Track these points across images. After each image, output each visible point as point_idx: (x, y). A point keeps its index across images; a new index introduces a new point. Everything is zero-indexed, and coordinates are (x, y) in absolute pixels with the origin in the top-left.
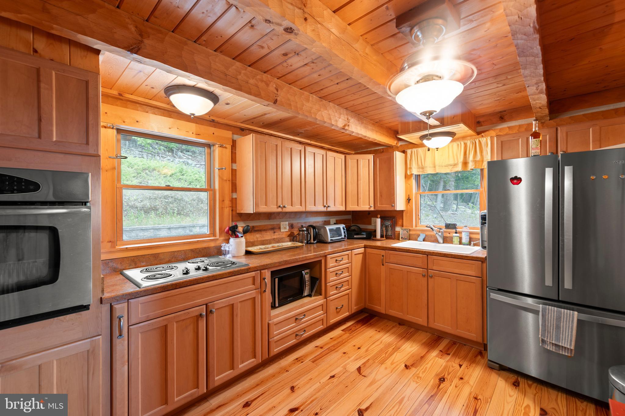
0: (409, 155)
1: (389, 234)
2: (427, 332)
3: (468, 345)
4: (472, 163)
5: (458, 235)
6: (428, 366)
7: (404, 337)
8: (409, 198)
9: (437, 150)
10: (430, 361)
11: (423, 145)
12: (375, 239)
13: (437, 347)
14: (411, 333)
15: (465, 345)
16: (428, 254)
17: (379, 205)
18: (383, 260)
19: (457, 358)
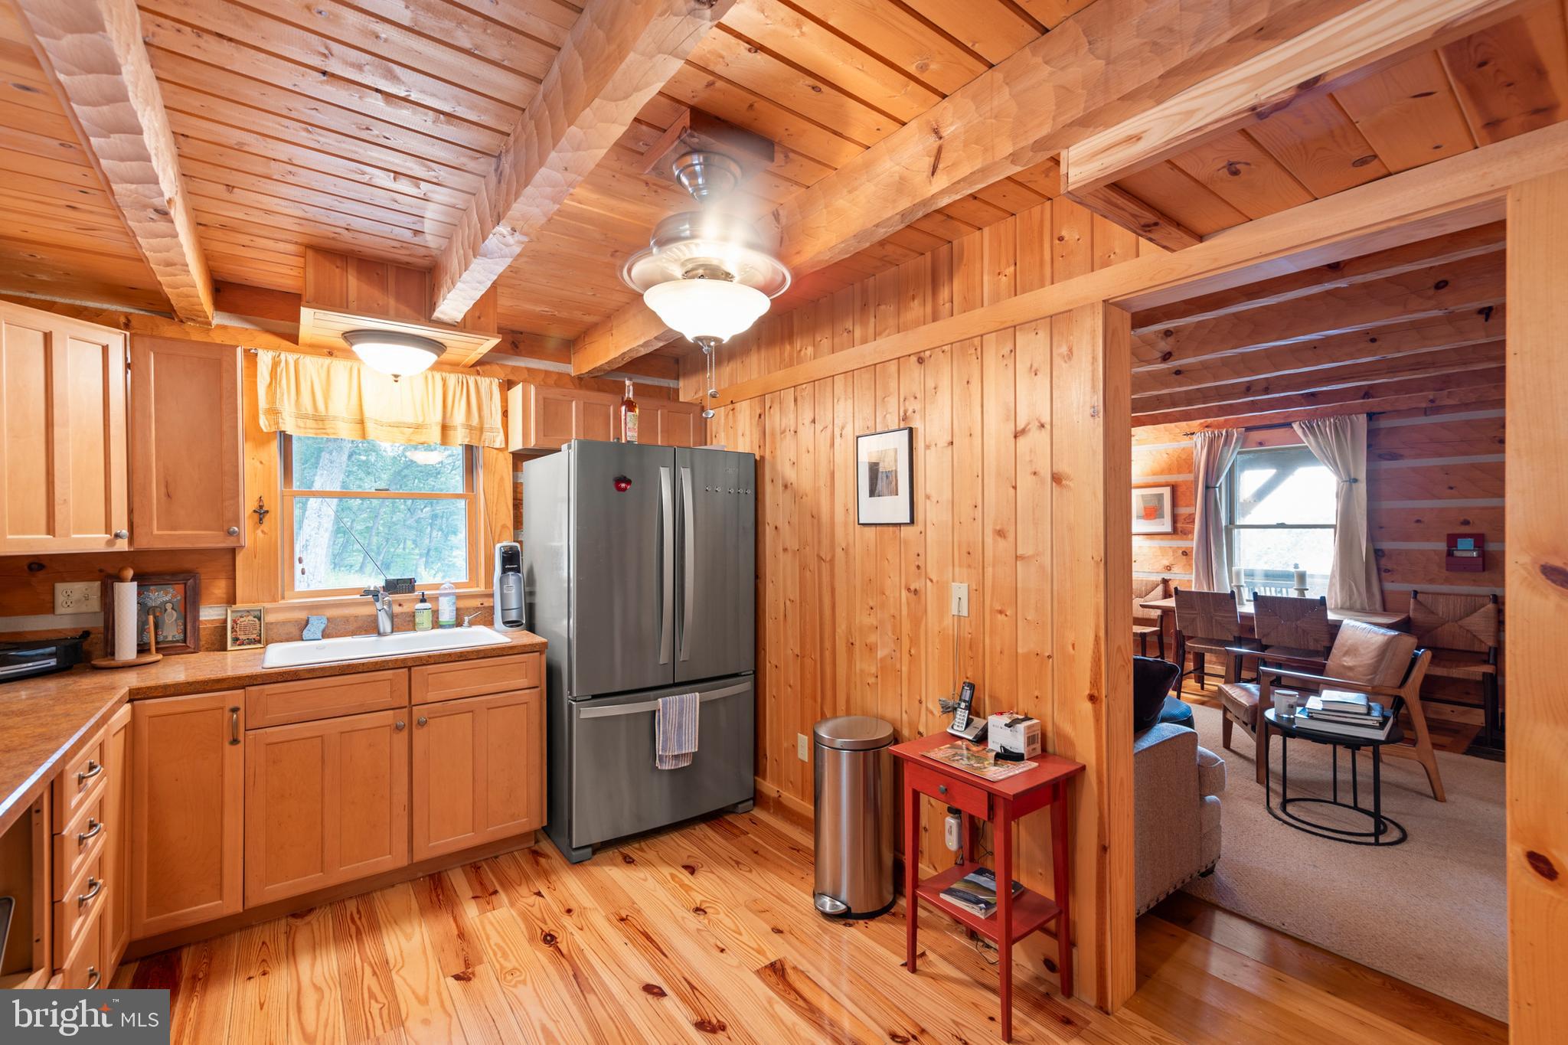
0: (264, 368)
1: (166, 637)
2: (393, 886)
3: (502, 852)
4: (464, 430)
5: (427, 605)
6: (495, 939)
7: (359, 932)
8: (261, 507)
9: (396, 381)
10: (484, 929)
11: (349, 355)
12: (113, 663)
13: (457, 896)
14: (359, 912)
15: (496, 857)
16: (408, 665)
17: (156, 532)
18: (235, 726)
19: (517, 888)
